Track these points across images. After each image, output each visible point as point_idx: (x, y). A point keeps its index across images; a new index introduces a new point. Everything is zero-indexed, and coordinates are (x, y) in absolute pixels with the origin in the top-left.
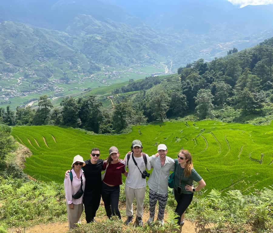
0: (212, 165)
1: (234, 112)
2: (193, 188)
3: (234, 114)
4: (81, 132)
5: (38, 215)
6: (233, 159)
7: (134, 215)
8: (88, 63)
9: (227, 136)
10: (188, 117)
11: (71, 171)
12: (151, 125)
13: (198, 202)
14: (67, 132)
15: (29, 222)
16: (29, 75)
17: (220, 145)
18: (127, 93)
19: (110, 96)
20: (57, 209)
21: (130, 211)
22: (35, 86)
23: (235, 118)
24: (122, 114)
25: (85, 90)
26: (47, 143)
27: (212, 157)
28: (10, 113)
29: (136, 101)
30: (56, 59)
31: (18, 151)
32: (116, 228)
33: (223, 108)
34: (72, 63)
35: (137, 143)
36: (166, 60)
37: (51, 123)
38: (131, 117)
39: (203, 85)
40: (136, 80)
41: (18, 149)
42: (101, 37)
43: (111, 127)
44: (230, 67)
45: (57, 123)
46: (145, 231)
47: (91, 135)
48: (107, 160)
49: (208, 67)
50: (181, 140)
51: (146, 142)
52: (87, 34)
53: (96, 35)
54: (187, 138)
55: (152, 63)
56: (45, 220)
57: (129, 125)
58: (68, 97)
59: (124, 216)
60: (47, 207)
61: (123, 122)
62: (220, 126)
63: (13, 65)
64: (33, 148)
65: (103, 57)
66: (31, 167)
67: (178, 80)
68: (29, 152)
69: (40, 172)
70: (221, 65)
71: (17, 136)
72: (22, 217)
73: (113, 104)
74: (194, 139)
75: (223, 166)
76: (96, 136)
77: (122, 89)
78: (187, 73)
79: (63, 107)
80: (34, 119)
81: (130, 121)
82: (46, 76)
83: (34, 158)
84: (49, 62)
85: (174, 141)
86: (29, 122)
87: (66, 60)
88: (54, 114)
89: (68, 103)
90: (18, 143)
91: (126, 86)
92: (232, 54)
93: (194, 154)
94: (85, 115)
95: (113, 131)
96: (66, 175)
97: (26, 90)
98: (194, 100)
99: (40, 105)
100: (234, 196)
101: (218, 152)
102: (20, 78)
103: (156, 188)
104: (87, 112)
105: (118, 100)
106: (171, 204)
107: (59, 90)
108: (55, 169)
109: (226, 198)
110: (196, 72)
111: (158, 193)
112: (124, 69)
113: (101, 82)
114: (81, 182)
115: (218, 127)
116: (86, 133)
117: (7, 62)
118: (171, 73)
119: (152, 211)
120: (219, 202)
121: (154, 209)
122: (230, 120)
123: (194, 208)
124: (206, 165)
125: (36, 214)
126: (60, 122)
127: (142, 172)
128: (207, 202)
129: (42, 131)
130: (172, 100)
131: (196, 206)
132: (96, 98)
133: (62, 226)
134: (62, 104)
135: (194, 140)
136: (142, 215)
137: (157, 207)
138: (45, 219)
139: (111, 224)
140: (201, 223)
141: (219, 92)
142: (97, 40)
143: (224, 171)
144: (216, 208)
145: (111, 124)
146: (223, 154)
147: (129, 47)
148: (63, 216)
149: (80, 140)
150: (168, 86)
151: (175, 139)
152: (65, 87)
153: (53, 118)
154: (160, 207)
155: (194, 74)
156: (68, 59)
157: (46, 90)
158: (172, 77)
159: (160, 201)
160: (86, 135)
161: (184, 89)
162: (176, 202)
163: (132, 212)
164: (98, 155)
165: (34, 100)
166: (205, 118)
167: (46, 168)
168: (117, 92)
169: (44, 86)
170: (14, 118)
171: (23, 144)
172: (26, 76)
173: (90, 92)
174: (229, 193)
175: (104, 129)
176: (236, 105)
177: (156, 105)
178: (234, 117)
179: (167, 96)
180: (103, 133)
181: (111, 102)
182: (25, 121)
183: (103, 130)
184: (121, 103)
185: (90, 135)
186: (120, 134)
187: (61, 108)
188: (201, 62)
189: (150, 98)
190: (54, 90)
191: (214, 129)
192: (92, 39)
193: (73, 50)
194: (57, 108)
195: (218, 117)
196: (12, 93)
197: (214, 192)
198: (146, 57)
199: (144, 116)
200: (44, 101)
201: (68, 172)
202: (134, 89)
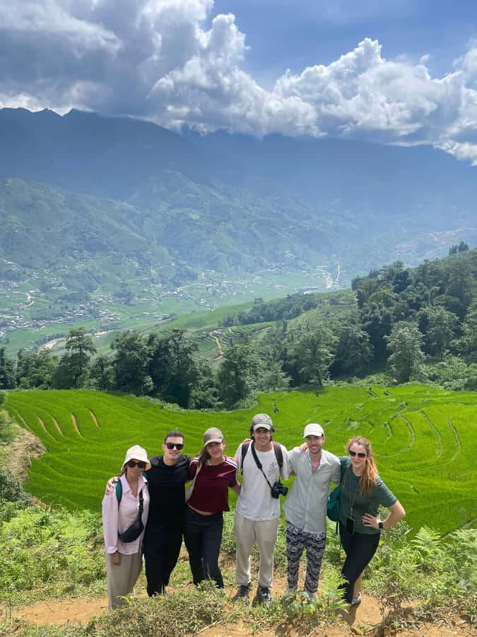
0: (425, 480)
1: (466, 370)
2: (379, 521)
3: (467, 372)
4: (152, 405)
5: (45, 581)
6: (468, 469)
7: (253, 582)
8: (173, 264)
9: (454, 419)
10: (373, 377)
11: (121, 478)
12: (298, 392)
13: (391, 556)
14: (121, 404)
15: (24, 595)
16: (50, 286)
17: (440, 437)
18: (249, 326)
19: (215, 332)
20: (85, 568)
21: (245, 571)
22: (62, 308)
23: (469, 381)
24: (239, 367)
25: (164, 319)
26: (78, 428)
27: (423, 462)
28: (6, 362)
29: (268, 342)
30: (108, 255)
31: (16, 444)
32: (209, 609)
33: (444, 361)
34: (140, 264)
35: (263, 420)
36: (328, 262)
37: (90, 385)
38: (256, 375)
39: (403, 313)
40: (266, 300)
41: (17, 439)
42: (200, 216)
43: (215, 395)
44: (455, 280)
45: (103, 385)
46: (272, 615)
47: (173, 412)
48: (198, 458)
49: (411, 277)
50: (360, 426)
51: (287, 428)
52: (172, 208)
53: (190, 212)
54: (372, 420)
55: (300, 268)
56: (58, 590)
57: (252, 391)
58: (129, 331)
59: (231, 585)
60: (64, 564)
61: (240, 384)
62: (439, 397)
63: (20, 264)
64: (49, 437)
65: (202, 254)
66: (41, 478)
67: (353, 302)
68: (40, 445)
69: (60, 490)
70: (436, 274)
71: (16, 411)
72: (8, 583)
73: (221, 347)
74: (386, 423)
75: (447, 482)
76: (182, 414)
77: (240, 317)
78: (371, 289)
79: (116, 351)
80: (55, 376)
81: (254, 383)
82: (86, 289)
83: (48, 460)
84: (94, 261)
85: (344, 426)
86: (45, 382)
87: (127, 256)
88: (97, 365)
89: (128, 344)
90: (17, 426)
91: (248, 311)
92: (458, 254)
93: (386, 455)
94: (163, 370)
95: (219, 403)
96: (108, 487)
97: (42, 315)
98: (385, 342)
99: (69, 348)
100: (466, 542)
101: (437, 453)
102: (31, 291)
103: (302, 519)
104: (166, 362)
105: (231, 340)
106: (334, 559)
107: (110, 317)
108: (93, 484)
109: (450, 546)
110: (388, 286)
111: (305, 530)
112: (243, 278)
113: (197, 303)
114: (139, 504)
115: (435, 399)
116: (162, 408)
117: (8, 260)
118: (338, 288)
119: (293, 571)
120: (437, 556)
121: (298, 570)
122: (458, 386)
123: (382, 569)
124: (413, 480)
125: (41, 576)
126: (109, 383)
127: (272, 484)
128: (410, 555)
129: (69, 402)
130: (341, 342)
131: (388, 564)
132: (185, 335)
133: (95, 605)
134: (115, 346)
135: (385, 425)
136: (270, 582)
137: (303, 565)
138: (57, 588)
139: (200, 598)
140: (394, 595)
141: (433, 327)
142: (191, 219)
143: (450, 494)
144: (429, 567)
145: (214, 389)
146: (448, 455)
147: (254, 235)
148: (99, 584)
149: (148, 423)
150: (333, 314)
151: (347, 423)
152: (124, 312)
153: (93, 375)
154: (310, 563)
155: (385, 291)
156: (132, 256)
157: (84, 317)
158: (339, 296)
159: (310, 550)
160: (162, 411)
161: (366, 320)
162: (343, 555)
163: (248, 576)
164: (180, 447)
165: (58, 336)
166: (408, 380)
167: (75, 482)
168: (228, 323)
169: (79, 309)
170: (14, 373)
171: (27, 429)
172: (45, 288)
173: (174, 323)
174: (457, 535)
175: (200, 400)
176: (469, 354)
177: (309, 350)
178: (466, 380)
179: (329, 333)
180: (198, 407)
181: (216, 343)
182: (35, 380)
183: (198, 401)
184: (237, 345)
185: (169, 412)
186: (233, 411)
187: (112, 354)
188: (398, 267)
189: (296, 336)
190: (101, 317)
191: (426, 404)
192: (183, 218)
193: (144, 239)
194: (103, 354)
195: (433, 378)
196: (13, 321)
197: (425, 534)
198: (289, 254)
199: (283, 374)
200: (79, 341)
201: (114, 482)
202: (263, 318)
